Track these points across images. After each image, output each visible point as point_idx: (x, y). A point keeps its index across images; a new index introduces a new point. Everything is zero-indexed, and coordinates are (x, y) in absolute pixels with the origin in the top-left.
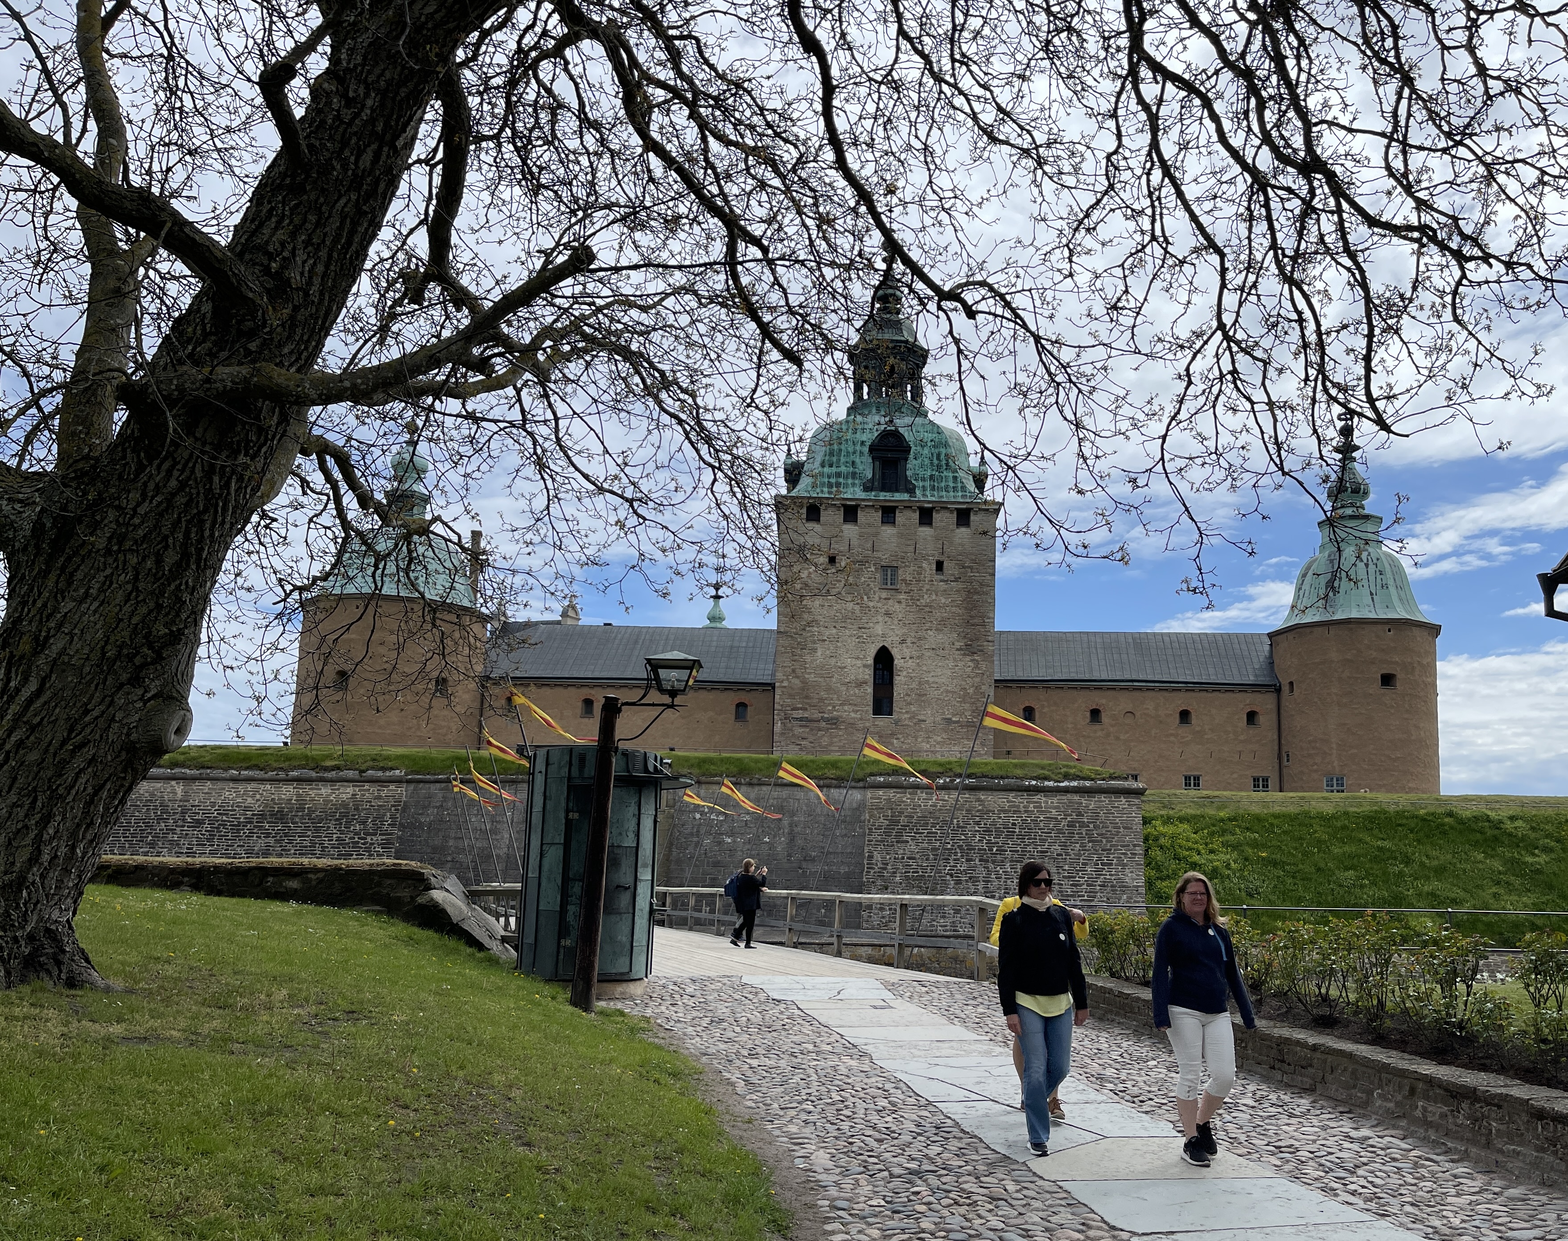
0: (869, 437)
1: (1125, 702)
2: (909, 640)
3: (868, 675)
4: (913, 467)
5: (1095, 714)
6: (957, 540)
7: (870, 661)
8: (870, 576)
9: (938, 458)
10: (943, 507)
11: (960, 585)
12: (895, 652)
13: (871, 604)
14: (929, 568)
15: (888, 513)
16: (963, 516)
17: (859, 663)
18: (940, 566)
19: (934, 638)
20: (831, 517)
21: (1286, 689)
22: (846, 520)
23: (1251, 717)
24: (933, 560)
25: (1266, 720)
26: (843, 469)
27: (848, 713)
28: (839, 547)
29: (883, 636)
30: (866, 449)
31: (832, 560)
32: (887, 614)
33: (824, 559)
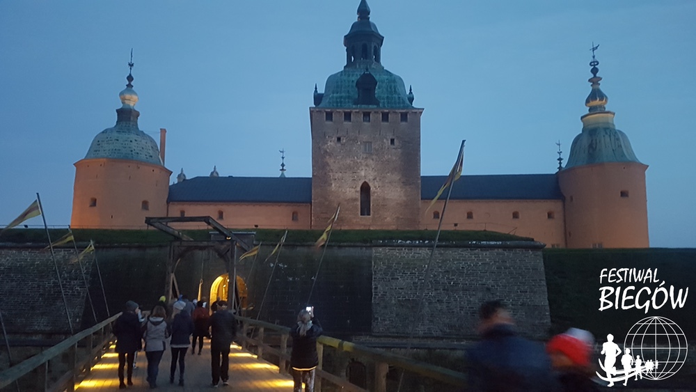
0: (355, 78)
1: (484, 208)
2: (378, 179)
3: (358, 195)
4: (378, 93)
5: (470, 215)
7: (359, 189)
8: (358, 147)
9: (391, 88)
10: (394, 112)
11: (403, 151)
12: (370, 184)
13: (359, 161)
15: (366, 115)
17: (353, 190)
18: (392, 141)
19: (390, 177)
20: (338, 118)
21: (568, 200)
22: (345, 119)
23: (550, 215)
24: (389, 139)
25: (558, 216)
26: (343, 94)
27: (350, 214)
28: (342, 133)
29: (365, 176)
30: (355, 84)
31: (339, 139)
32: (367, 165)
33: (335, 139)
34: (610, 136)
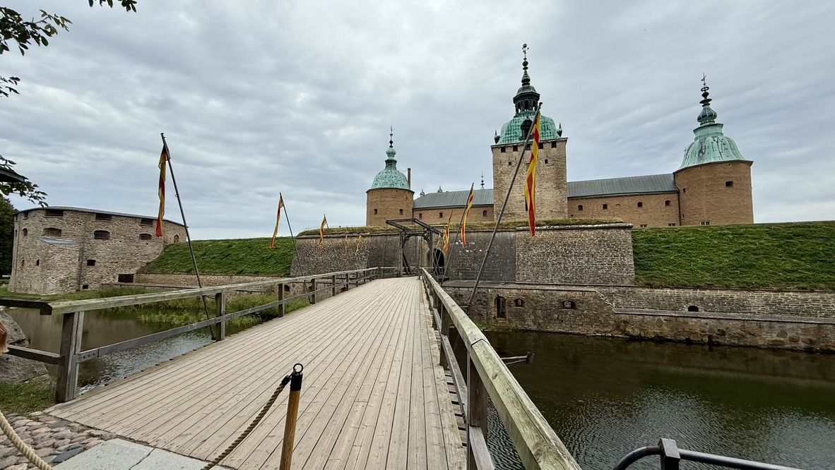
0: (520, 124)
1: (616, 201)
3: (523, 199)
5: (605, 206)
6: (552, 152)
8: (522, 167)
10: (546, 142)
11: (554, 167)
13: (523, 176)
14: (543, 162)
16: (554, 144)
17: (520, 195)
20: (509, 150)
21: (682, 191)
23: (667, 203)
24: (544, 160)
25: (674, 204)
26: (512, 135)
28: (512, 159)
30: (520, 127)
31: (510, 164)
33: (507, 163)
34: (717, 142)
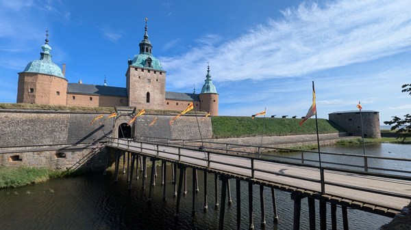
0: (145, 58)
1: (181, 102)
2: (152, 91)
3: (146, 96)
4: (152, 64)
5: (177, 104)
6: (160, 76)
7: (146, 94)
8: (146, 80)
10: (157, 71)
12: (150, 93)
13: (146, 85)
14: (155, 80)
15: (149, 71)
16: (161, 73)
17: (144, 94)
18: (157, 80)
19: (156, 91)
21: (201, 101)
22: (142, 71)
23: (197, 105)
25: (199, 106)
26: (140, 63)
27: (142, 102)
28: (140, 75)
29: (148, 90)
30: (145, 60)
31: (139, 77)
32: (149, 87)
